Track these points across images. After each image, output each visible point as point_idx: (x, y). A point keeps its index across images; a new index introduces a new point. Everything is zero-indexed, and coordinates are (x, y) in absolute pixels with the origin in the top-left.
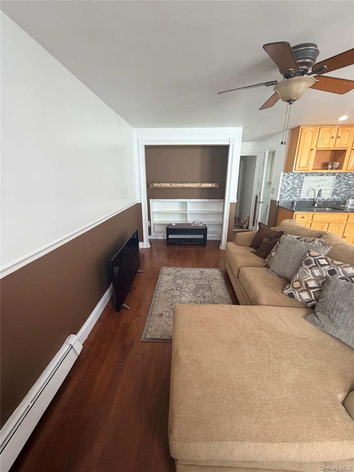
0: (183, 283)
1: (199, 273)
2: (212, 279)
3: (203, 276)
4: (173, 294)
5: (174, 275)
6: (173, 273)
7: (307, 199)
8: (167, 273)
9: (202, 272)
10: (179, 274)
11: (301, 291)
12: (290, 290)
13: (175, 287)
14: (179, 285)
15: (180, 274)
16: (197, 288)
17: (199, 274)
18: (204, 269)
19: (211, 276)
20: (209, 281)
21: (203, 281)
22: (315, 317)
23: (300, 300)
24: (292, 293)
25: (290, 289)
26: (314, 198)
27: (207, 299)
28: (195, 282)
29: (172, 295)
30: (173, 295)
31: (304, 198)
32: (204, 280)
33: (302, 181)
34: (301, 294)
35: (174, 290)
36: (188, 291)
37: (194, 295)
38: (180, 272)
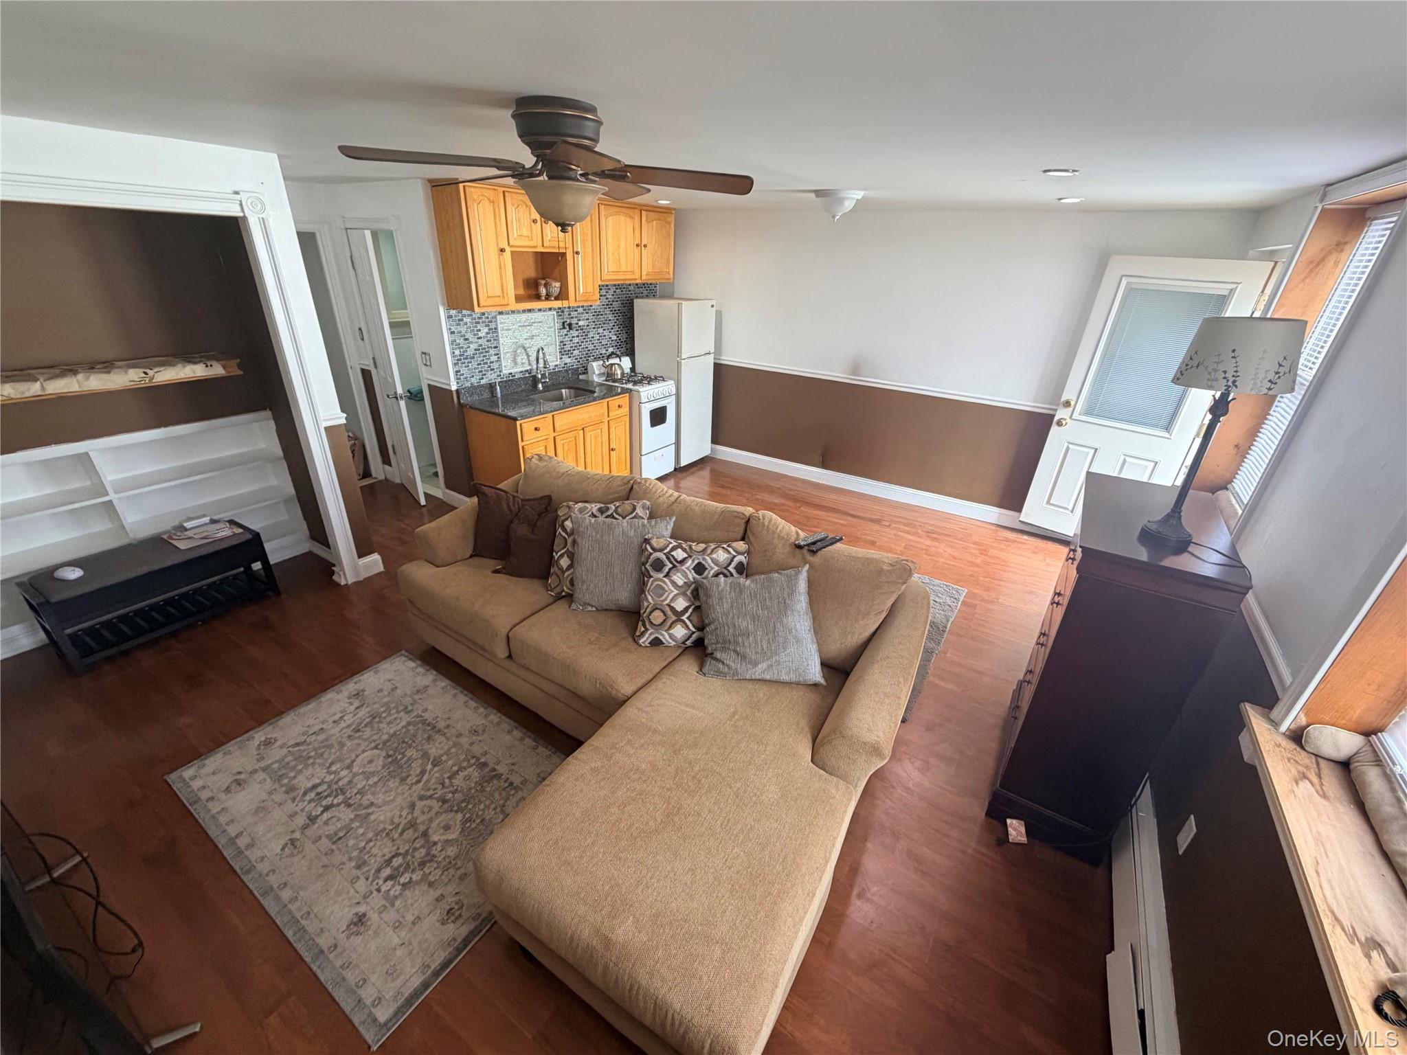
0: (330, 773)
1: (351, 704)
2: (411, 696)
3: (375, 706)
4: (330, 829)
5: (264, 770)
6: (249, 768)
7: (516, 373)
8: (224, 780)
9: (357, 695)
10: (275, 754)
11: (670, 627)
12: (651, 634)
13: (313, 804)
14: (320, 789)
15: (285, 751)
16: (391, 753)
17: (352, 708)
18: (355, 679)
19: (398, 691)
20: (406, 708)
21: (389, 719)
22: (717, 664)
23: (673, 643)
24: (657, 638)
25: (649, 632)
26: (531, 370)
27: (450, 763)
28: (365, 740)
29: (329, 837)
30: (336, 834)
31: (510, 371)
32: (389, 715)
33: (495, 329)
34: (671, 632)
35: (317, 817)
36: (370, 782)
37: (403, 780)
38: (277, 744)
